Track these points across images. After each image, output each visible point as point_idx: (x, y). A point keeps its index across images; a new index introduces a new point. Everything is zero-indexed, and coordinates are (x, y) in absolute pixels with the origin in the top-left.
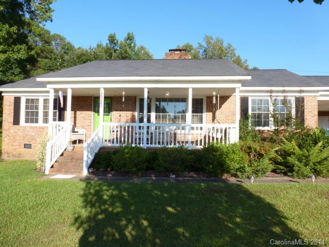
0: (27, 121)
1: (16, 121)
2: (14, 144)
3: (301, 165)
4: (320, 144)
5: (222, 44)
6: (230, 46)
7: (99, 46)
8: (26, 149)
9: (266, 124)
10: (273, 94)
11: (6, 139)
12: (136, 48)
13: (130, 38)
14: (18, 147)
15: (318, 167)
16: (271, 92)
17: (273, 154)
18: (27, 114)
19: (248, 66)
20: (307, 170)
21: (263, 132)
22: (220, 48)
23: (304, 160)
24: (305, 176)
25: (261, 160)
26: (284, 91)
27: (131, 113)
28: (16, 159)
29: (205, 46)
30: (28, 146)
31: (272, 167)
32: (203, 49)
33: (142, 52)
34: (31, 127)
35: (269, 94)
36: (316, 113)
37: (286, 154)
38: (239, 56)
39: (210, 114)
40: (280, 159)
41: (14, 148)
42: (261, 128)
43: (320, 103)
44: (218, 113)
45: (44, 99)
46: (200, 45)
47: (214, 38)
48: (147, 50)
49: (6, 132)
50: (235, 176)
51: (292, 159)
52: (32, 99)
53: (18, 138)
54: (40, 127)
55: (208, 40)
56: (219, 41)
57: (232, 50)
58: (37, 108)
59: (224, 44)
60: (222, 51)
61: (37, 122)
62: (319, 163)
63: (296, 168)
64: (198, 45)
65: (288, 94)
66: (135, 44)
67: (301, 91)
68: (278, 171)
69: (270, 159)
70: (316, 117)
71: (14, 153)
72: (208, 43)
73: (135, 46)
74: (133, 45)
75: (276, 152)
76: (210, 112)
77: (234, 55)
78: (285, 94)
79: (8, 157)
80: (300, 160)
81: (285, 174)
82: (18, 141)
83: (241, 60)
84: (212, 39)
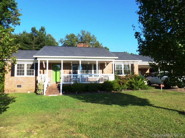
0: (18, 74)
1: (13, 75)
2: (12, 85)
3: (136, 86)
4: (140, 80)
5: (90, 35)
6: (94, 36)
7: (24, 33)
8: (18, 88)
9: (121, 74)
10: (125, 63)
11: (7, 83)
12: (46, 35)
13: (43, 29)
14: (14, 87)
15: (141, 86)
16: (124, 62)
17: (127, 83)
18: (18, 71)
19: (102, 46)
20: (137, 88)
21: (120, 76)
22: (89, 37)
23: (137, 84)
24: (137, 90)
25: (124, 85)
26: (128, 62)
27: (69, 70)
28: (13, 93)
29: (82, 35)
30: (19, 86)
31: (127, 87)
32: (80, 37)
33: (49, 37)
34: (21, 77)
35: (123, 63)
36: (138, 69)
37: (130, 83)
38: (98, 41)
39: (101, 70)
40: (129, 85)
41: (11, 87)
42: (119, 75)
43: (139, 66)
44: (104, 70)
45: (27, 64)
46: (79, 35)
47: (86, 31)
48: (52, 36)
49: (7, 80)
50: (116, 91)
51: (133, 84)
52: (20, 64)
53: (14, 82)
54: (26, 77)
55: (83, 32)
56: (89, 34)
57: (95, 38)
58: (23, 68)
59: (91, 35)
60: (90, 38)
61: (23, 74)
62: (141, 85)
63: (134, 87)
64: (78, 35)
65: (129, 63)
66: (45, 33)
67: (133, 62)
68: (129, 89)
69: (126, 85)
70: (138, 71)
71: (12, 90)
72: (83, 34)
73: (45, 34)
74: (44, 33)
75: (128, 82)
76: (101, 69)
77: (96, 40)
78: (128, 63)
79: (8, 92)
80: (135, 85)
81: (131, 89)
82: (13, 84)
83: (99, 44)
84: (85, 32)
